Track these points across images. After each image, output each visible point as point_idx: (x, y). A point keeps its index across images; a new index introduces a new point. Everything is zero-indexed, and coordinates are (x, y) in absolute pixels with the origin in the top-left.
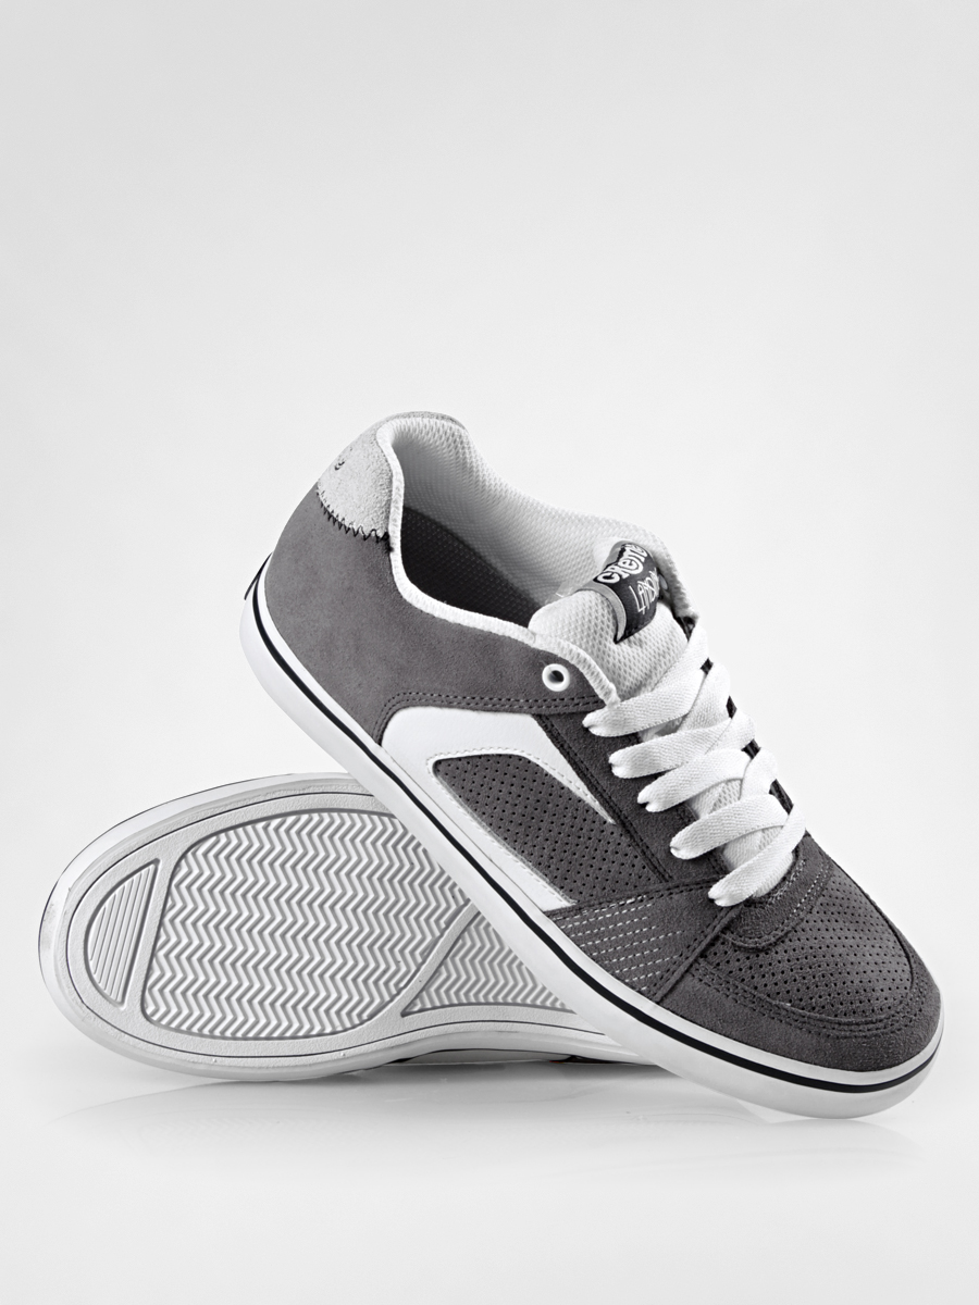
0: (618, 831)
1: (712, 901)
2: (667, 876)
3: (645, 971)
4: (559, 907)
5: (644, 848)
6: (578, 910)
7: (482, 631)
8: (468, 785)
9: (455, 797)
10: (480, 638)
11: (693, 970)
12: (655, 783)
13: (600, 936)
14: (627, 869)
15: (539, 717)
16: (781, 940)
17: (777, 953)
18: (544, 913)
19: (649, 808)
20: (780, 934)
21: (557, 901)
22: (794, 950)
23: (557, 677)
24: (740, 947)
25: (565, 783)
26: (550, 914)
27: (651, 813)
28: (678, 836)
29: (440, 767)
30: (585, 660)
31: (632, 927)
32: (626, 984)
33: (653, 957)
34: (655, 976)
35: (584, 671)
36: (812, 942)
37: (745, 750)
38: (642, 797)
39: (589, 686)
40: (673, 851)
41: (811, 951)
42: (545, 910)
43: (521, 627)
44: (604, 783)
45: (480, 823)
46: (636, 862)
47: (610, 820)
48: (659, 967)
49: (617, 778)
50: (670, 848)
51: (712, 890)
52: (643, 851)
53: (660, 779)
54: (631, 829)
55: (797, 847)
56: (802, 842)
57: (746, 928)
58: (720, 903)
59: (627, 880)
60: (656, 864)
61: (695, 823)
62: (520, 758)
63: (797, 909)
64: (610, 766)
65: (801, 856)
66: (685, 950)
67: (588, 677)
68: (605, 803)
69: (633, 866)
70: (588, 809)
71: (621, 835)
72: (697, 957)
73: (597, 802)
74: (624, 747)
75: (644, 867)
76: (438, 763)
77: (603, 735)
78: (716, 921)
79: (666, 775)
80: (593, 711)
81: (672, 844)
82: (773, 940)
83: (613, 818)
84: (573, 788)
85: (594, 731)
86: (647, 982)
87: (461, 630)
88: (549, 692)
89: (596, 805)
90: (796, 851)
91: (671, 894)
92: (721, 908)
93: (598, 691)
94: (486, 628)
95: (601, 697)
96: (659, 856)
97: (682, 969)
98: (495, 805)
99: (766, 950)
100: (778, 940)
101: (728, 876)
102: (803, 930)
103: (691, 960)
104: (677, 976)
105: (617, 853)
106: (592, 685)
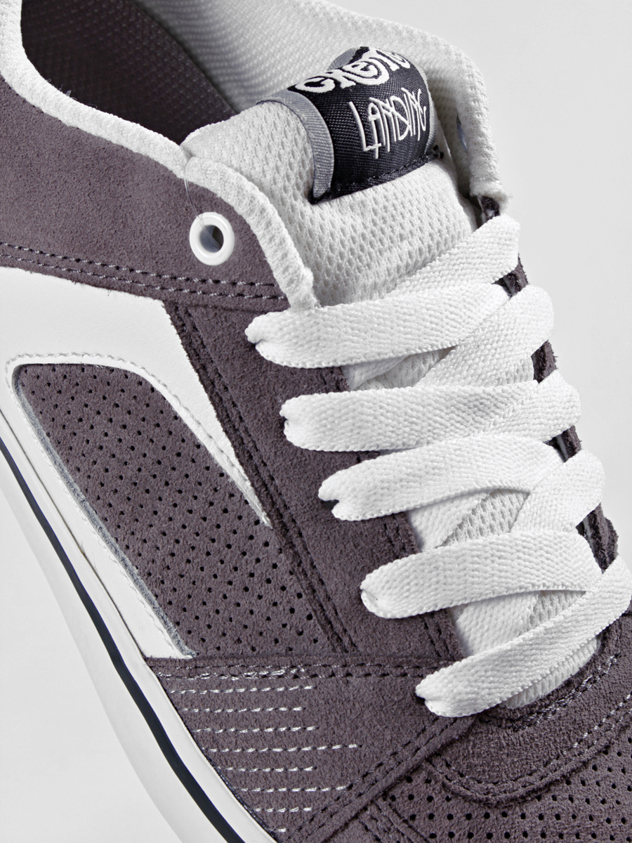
0: (275, 542)
1: (421, 701)
2: (346, 640)
3: (287, 799)
4: (166, 656)
5: (315, 581)
6: (193, 667)
7: (110, 143)
8: (61, 417)
9: (39, 433)
10: (102, 154)
11: (365, 816)
12: (356, 468)
13: (223, 721)
14: (280, 615)
15: (172, 308)
16: (537, 794)
17: (523, 816)
18: (146, 659)
19: (339, 512)
20: (538, 784)
21: (165, 645)
22: (558, 817)
23: (213, 238)
24: (456, 795)
25: (201, 437)
26: (154, 664)
27: (338, 520)
28: (376, 572)
29: (24, 378)
30: (263, 210)
31: (276, 720)
32: (253, 815)
33: (303, 780)
34: (300, 813)
35: (258, 231)
36: (596, 808)
37: (554, 443)
38: (327, 489)
39: (264, 263)
40: (364, 596)
41: (588, 823)
42: (148, 655)
43: (172, 143)
44: (265, 449)
45: (69, 484)
46: (296, 603)
47: (265, 520)
48: (309, 800)
49: (290, 444)
50: (360, 591)
51: (424, 682)
52: (311, 586)
53: (367, 463)
54: (297, 542)
55: (608, 629)
56: (618, 623)
57: (476, 761)
58: (435, 707)
59: (276, 634)
60: (330, 613)
61: (413, 557)
62: (141, 382)
63: (580, 741)
64: (282, 421)
65: (612, 646)
66: (358, 780)
67: (263, 244)
68: (262, 488)
69: (292, 611)
70: (233, 493)
71: (280, 551)
72: (376, 797)
73: (248, 483)
74: (311, 392)
75: (310, 617)
76: (21, 370)
77: (277, 361)
78: (422, 740)
79: (379, 459)
80: (265, 312)
81: (363, 585)
82: (522, 791)
83: (269, 515)
84: (212, 450)
85: (265, 351)
86: (289, 819)
87: (77, 138)
88: (195, 263)
89: (245, 486)
90: (604, 636)
91: (349, 674)
92: (436, 718)
93: (277, 275)
94: (115, 138)
95: (283, 287)
96: (336, 600)
97: (348, 812)
98: (94, 456)
99: (504, 808)
100: (529, 793)
101: (457, 664)
102: (583, 783)
103: (365, 800)
104: (337, 822)
105: (269, 581)
106: (270, 261)
